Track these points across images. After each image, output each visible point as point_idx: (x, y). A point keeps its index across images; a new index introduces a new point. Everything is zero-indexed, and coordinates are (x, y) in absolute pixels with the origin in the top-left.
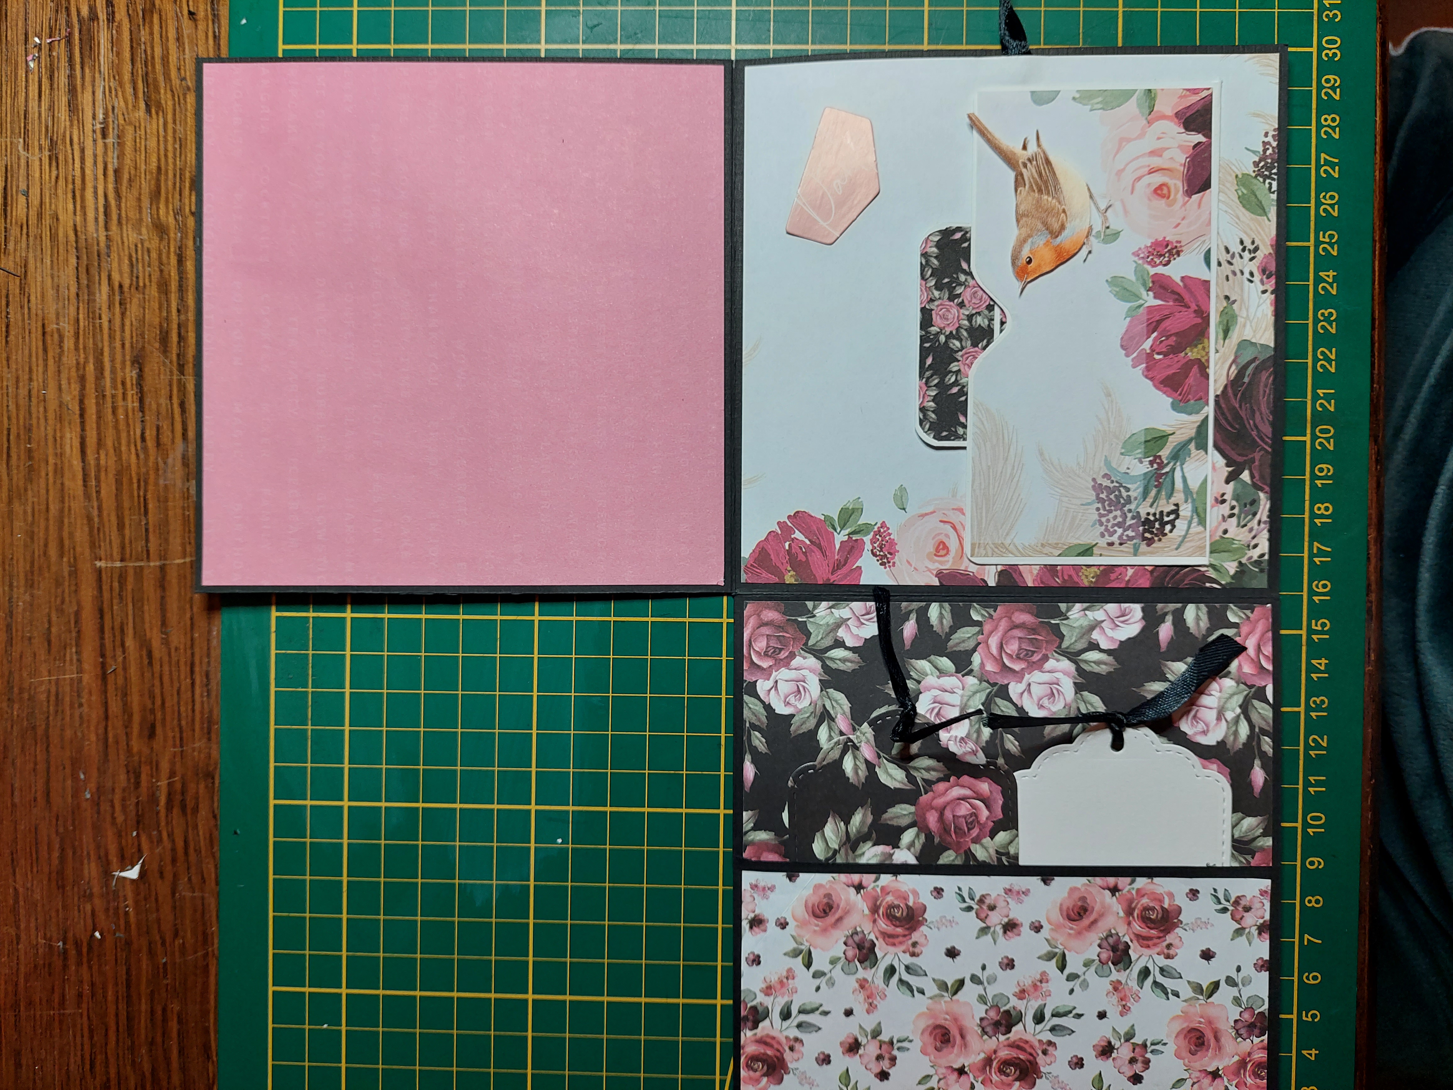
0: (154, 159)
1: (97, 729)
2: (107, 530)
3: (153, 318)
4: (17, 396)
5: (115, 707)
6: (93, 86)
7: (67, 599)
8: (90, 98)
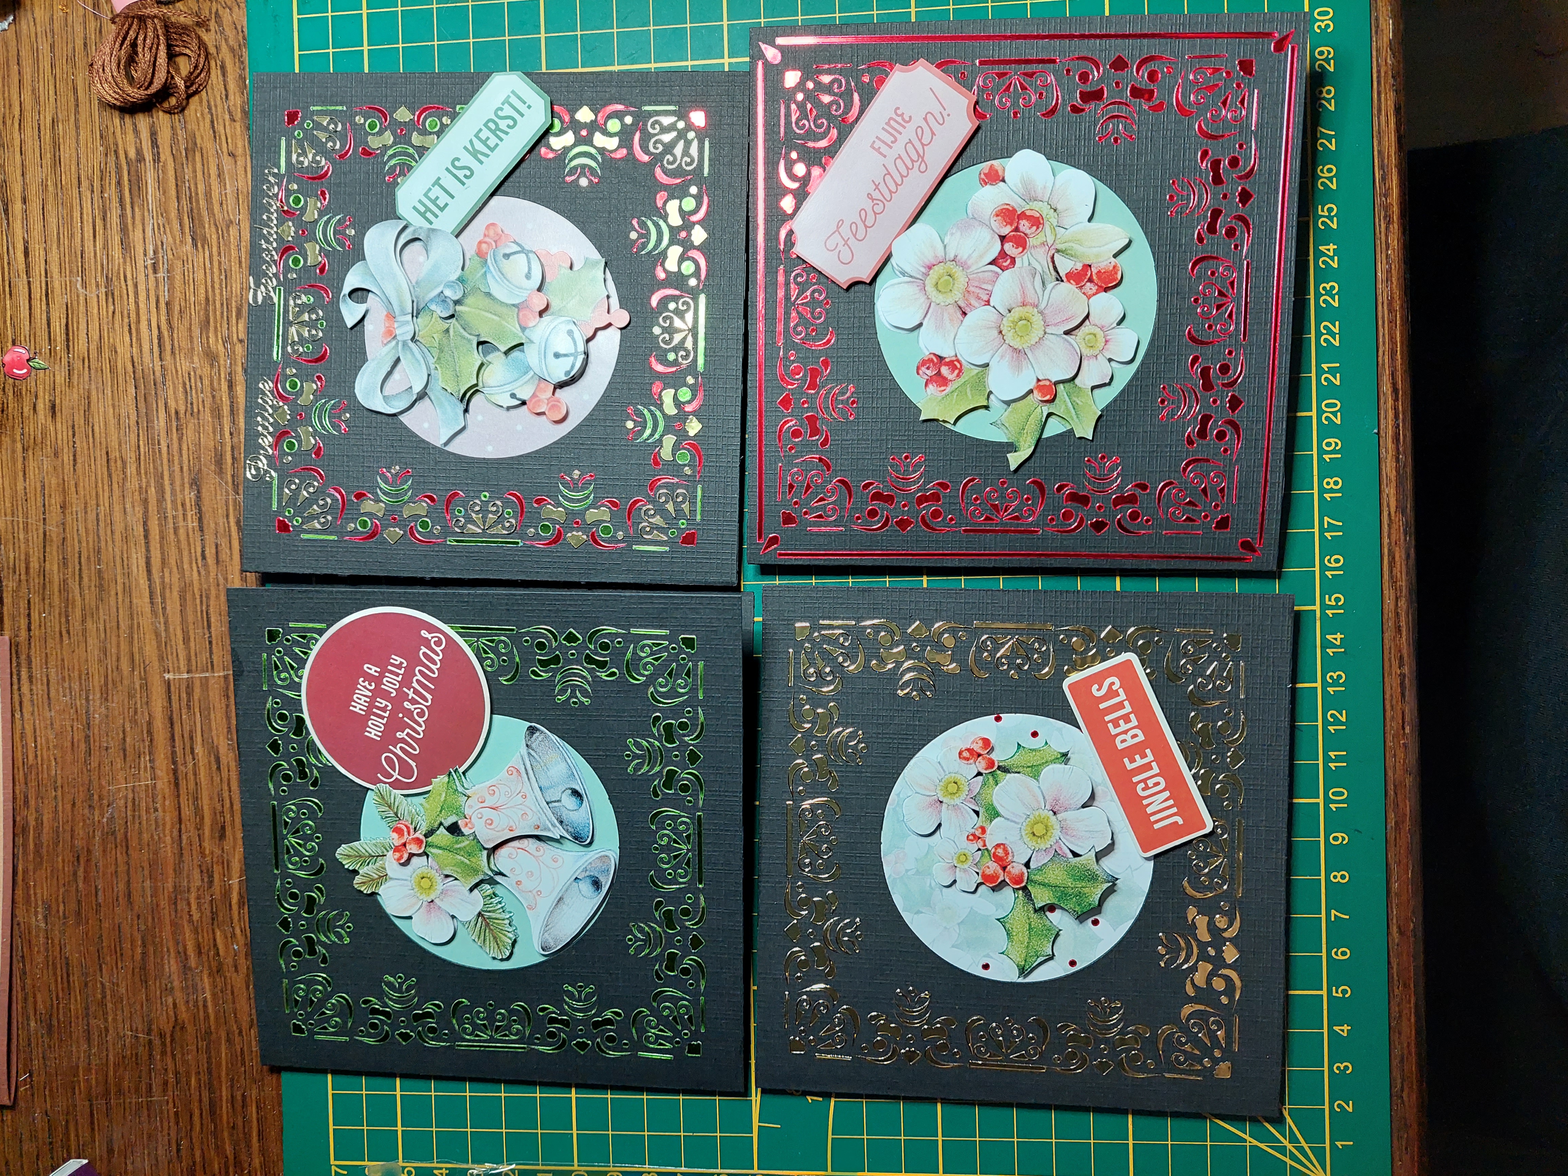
0: (202, 291)
1: (171, 832)
2: (173, 643)
3: (208, 441)
4: (86, 520)
5: (187, 812)
6: (143, 224)
7: (139, 710)
8: (141, 236)
